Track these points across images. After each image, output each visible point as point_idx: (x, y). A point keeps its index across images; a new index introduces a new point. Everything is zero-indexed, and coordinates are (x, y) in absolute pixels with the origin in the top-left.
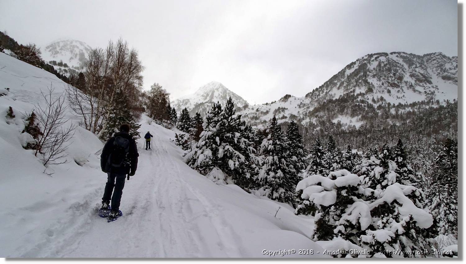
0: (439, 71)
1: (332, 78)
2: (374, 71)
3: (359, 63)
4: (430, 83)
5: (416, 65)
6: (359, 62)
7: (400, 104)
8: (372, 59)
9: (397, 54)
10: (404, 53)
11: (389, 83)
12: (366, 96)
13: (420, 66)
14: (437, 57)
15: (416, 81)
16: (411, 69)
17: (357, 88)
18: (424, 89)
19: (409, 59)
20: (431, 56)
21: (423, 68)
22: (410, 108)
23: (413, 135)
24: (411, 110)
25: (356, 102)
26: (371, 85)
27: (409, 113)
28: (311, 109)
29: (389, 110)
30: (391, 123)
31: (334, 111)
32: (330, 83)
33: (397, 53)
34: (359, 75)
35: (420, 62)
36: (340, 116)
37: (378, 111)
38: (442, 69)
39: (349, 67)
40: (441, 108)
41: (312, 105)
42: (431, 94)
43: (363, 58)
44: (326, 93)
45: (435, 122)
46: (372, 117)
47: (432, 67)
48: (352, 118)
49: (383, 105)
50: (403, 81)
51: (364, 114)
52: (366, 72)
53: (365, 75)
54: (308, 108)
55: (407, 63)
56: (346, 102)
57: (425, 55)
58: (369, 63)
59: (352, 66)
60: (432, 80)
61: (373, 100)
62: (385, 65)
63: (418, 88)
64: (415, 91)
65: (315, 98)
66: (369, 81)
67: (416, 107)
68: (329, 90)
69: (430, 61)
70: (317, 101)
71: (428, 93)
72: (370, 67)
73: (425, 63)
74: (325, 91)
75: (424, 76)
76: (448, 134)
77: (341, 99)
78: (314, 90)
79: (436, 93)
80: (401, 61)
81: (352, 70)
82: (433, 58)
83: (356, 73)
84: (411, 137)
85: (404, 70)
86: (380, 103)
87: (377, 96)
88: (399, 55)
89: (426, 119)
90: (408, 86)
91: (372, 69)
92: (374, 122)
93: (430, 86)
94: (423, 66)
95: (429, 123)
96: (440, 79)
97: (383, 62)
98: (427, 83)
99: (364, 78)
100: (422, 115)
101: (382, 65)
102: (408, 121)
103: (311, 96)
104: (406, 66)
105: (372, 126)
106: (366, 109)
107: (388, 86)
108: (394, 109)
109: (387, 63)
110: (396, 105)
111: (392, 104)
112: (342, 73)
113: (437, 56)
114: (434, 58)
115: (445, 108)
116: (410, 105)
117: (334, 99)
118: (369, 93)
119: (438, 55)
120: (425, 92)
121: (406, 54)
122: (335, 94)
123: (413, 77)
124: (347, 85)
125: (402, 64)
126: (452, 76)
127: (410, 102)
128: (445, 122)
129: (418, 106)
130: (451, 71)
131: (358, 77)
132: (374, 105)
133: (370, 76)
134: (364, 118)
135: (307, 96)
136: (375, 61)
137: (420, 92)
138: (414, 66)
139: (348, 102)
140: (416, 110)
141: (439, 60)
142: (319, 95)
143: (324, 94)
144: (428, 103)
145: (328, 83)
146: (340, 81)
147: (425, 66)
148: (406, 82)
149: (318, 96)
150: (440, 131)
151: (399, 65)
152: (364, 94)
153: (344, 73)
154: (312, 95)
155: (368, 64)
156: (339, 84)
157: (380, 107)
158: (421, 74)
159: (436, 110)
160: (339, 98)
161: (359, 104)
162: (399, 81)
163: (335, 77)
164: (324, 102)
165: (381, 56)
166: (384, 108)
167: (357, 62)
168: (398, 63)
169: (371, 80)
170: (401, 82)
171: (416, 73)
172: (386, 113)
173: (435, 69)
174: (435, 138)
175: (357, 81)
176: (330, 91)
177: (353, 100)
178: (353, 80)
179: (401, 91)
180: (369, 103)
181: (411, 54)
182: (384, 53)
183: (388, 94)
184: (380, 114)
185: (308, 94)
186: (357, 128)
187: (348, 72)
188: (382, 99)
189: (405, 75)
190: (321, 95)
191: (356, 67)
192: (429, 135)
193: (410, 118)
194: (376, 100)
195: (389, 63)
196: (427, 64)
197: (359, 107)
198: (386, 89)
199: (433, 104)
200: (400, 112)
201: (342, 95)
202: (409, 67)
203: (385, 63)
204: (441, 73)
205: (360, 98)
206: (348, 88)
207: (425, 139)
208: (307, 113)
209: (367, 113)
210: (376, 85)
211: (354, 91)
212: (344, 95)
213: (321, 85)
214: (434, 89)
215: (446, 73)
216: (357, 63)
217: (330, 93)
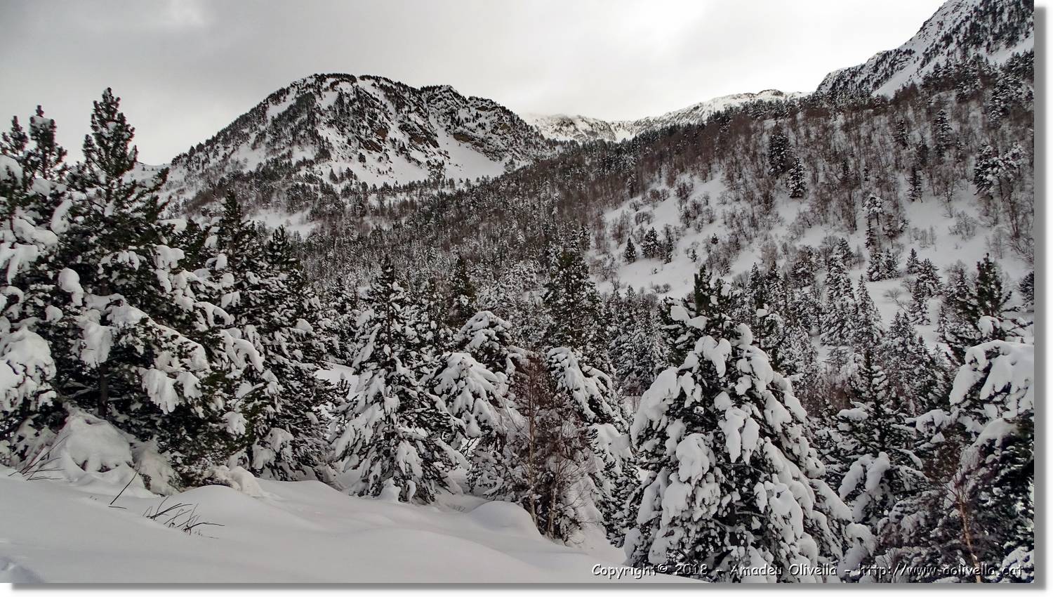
0: (449, 123)
1: (236, 122)
2: (330, 112)
3: (298, 92)
4: (436, 145)
5: (410, 107)
6: (296, 89)
7: (386, 185)
8: (325, 85)
9: (372, 81)
10: (386, 79)
11: (361, 140)
12: (316, 167)
13: (417, 110)
14: (445, 95)
15: (410, 139)
16: (401, 115)
17: (296, 149)
18: (426, 156)
19: (397, 93)
20: (433, 91)
21: (421, 114)
22: (404, 194)
23: (419, 249)
24: (408, 199)
25: (296, 180)
26: (326, 144)
27: (404, 204)
28: (190, 195)
29: (366, 199)
30: (371, 224)
31: (247, 199)
32: (232, 134)
33: (373, 78)
34: (299, 119)
35: (415, 101)
36: (262, 211)
37: (344, 200)
38: (453, 119)
39: (276, 97)
40: (460, 194)
41: (191, 184)
42: (437, 167)
43: (305, 81)
44: (225, 157)
45: (454, 222)
46: (333, 214)
47: (437, 115)
48: (290, 215)
49: (353, 187)
50: (387, 139)
51: (316, 206)
52: (314, 114)
53: (312, 121)
54: (181, 191)
55: (393, 102)
56: (274, 180)
57: (424, 89)
58: (319, 93)
59: (282, 98)
60: (438, 140)
61: (332, 176)
62: (352, 103)
63: (415, 154)
64: (409, 159)
65: (198, 168)
66: (321, 133)
67: (415, 192)
68: (231, 149)
69: (432, 101)
70: (202, 175)
71: (433, 166)
72: (320, 102)
73: (425, 106)
74: (222, 152)
75: (425, 132)
76: (478, 244)
77: (263, 172)
78: (192, 148)
79: (446, 166)
80: (380, 95)
81: (283, 107)
82: (437, 95)
83: (291, 114)
84: (415, 253)
85: (389, 116)
86: (347, 182)
87: (340, 168)
88: (376, 84)
89: (437, 216)
90: (397, 150)
91: (326, 108)
92: (339, 224)
93: (435, 150)
94: (422, 110)
95: (442, 225)
96: (451, 137)
97: (348, 95)
98: (430, 145)
99: (309, 127)
100: (426, 208)
101: (346, 101)
102: (403, 221)
103: (187, 162)
104: (391, 108)
105: (335, 233)
106: (320, 195)
107: (360, 147)
108: (374, 195)
109: (355, 97)
110: (378, 187)
111: (370, 186)
112: (260, 111)
113: (444, 92)
114: (440, 96)
115: (467, 195)
116: (405, 187)
117: (245, 171)
118: (321, 160)
119: (447, 91)
120: (428, 163)
121: (391, 82)
122: (246, 160)
123: (405, 132)
124: (274, 141)
125: (384, 103)
126: (470, 133)
127: (404, 182)
128: (470, 221)
129: (419, 190)
130: (468, 125)
131: (297, 123)
132: (335, 186)
133: (322, 124)
134: (316, 215)
135: (176, 161)
136: (330, 90)
137: (419, 163)
138: (407, 108)
139: (279, 178)
140: (415, 198)
141: (448, 101)
142: (207, 161)
143: (220, 158)
144: (435, 185)
145: (228, 133)
146: (256, 129)
147: (425, 111)
148: (393, 141)
149: (203, 163)
150: (465, 239)
151: (378, 104)
152: (312, 162)
153: (264, 112)
154: (190, 160)
155: (317, 97)
156: (253, 136)
157: (347, 192)
158: (419, 126)
159: (450, 197)
160: (258, 169)
161: (303, 185)
162: (380, 138)
163: (244, 120)
164: (223, 179)
165: (342, 80)
166: (356, 194)
167: (291, 89)
168: (377, 100)
169: (325, 132)
170: (384, 141)
171: (410, 123)
172: (360, 204)
173: (441, 118)
174: (458, 253)
175: (294, 133)
176: (232, 152)
177: (289, 176)
178: (285, 128)
179: (385, 157)
180: (325, 182)
181: (399, 84)
182: (348, 76)
183: (361, 164)
184: (348, 206)
185: (179, 157)
186: (304, 239)
187: (274, 111)
188: (349, 173)
189: (391, 125)
190: (213, 161)
191: (290, 100)
192: (446, 248)
193: (406, 213)
194: (338, 176)
195: (359, 98)
196: (429, 106)
197: (304, 191)
198: (356, 153)
199: (443, 187)
200: (386, 203)
201: (264, 162)
202: (397, 110)
203: (352, 97)
204: (452, 127)
205: (303, 172)
206: (277, 147)
207: (440, 256)
208: (180, 204)
209: (322, 204)
210: (335, 145)
211: (290, 155)
212: (268, 162)
213: (210, 138)
214: (443, 158)
215: (460, 128)
216: (293, 92)
217: (234, 157)
